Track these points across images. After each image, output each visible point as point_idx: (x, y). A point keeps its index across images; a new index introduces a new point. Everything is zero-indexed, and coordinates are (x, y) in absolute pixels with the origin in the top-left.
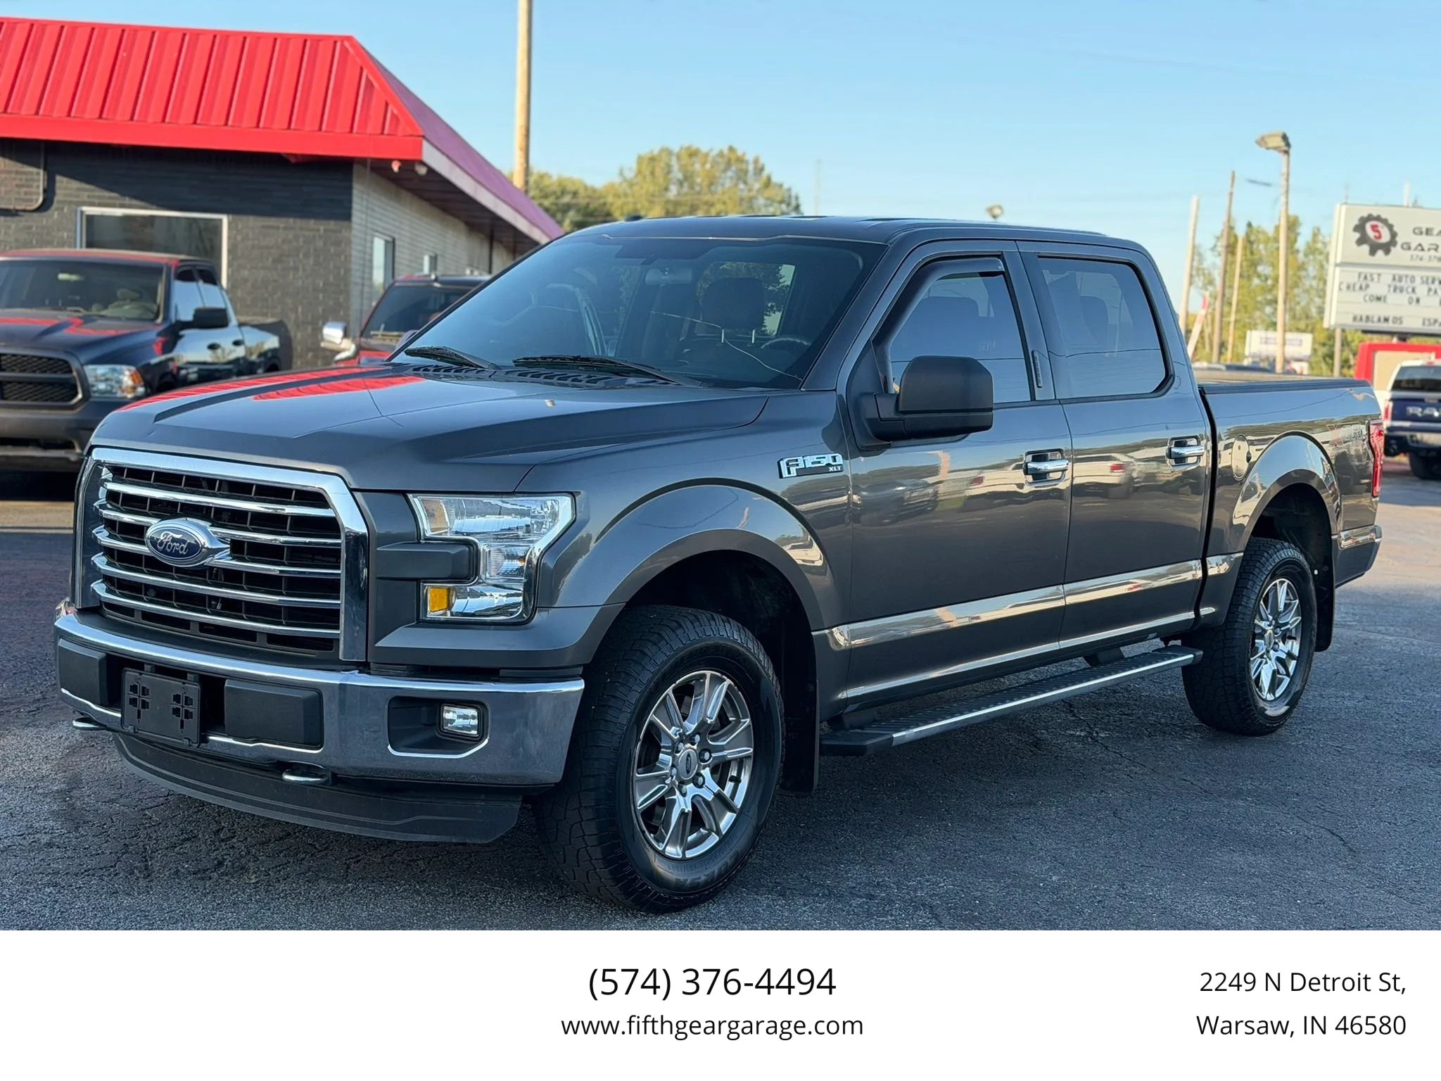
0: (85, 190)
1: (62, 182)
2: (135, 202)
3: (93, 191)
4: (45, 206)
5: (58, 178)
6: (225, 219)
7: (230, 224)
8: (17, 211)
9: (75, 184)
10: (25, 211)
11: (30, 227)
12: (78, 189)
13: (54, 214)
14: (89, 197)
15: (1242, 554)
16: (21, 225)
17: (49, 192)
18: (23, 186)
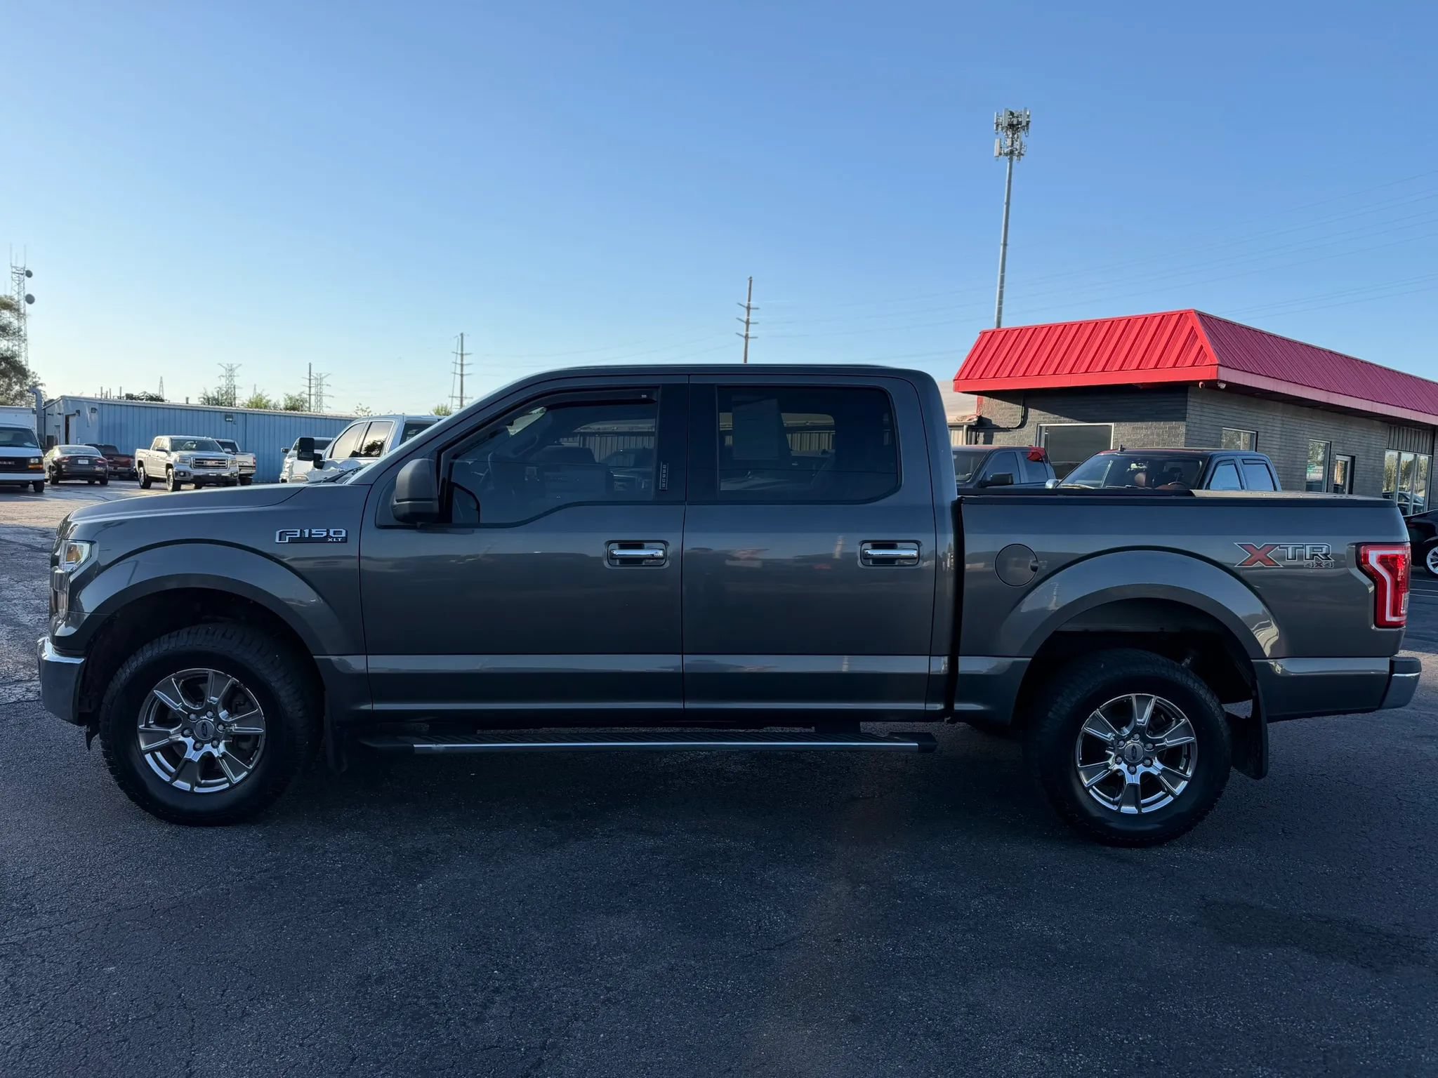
0: (1042, 415)
1: (1032, 412)
2: (1067, 419)
3: (1045, 415)
4: (1022, 425)
5: (1030, 409)
6: (1113, 424)
7: (1115, 427)
8: (1009, 428)
9: (1038, 412)
10: (1012, 428)
11: (1015, 437)
12: (1039, 415)
13: (1026, 429)
14: (1044, 418)
15: (1030, 659)
16: (1011, 436)
17: (1025, 417)
18: (1013, 415)
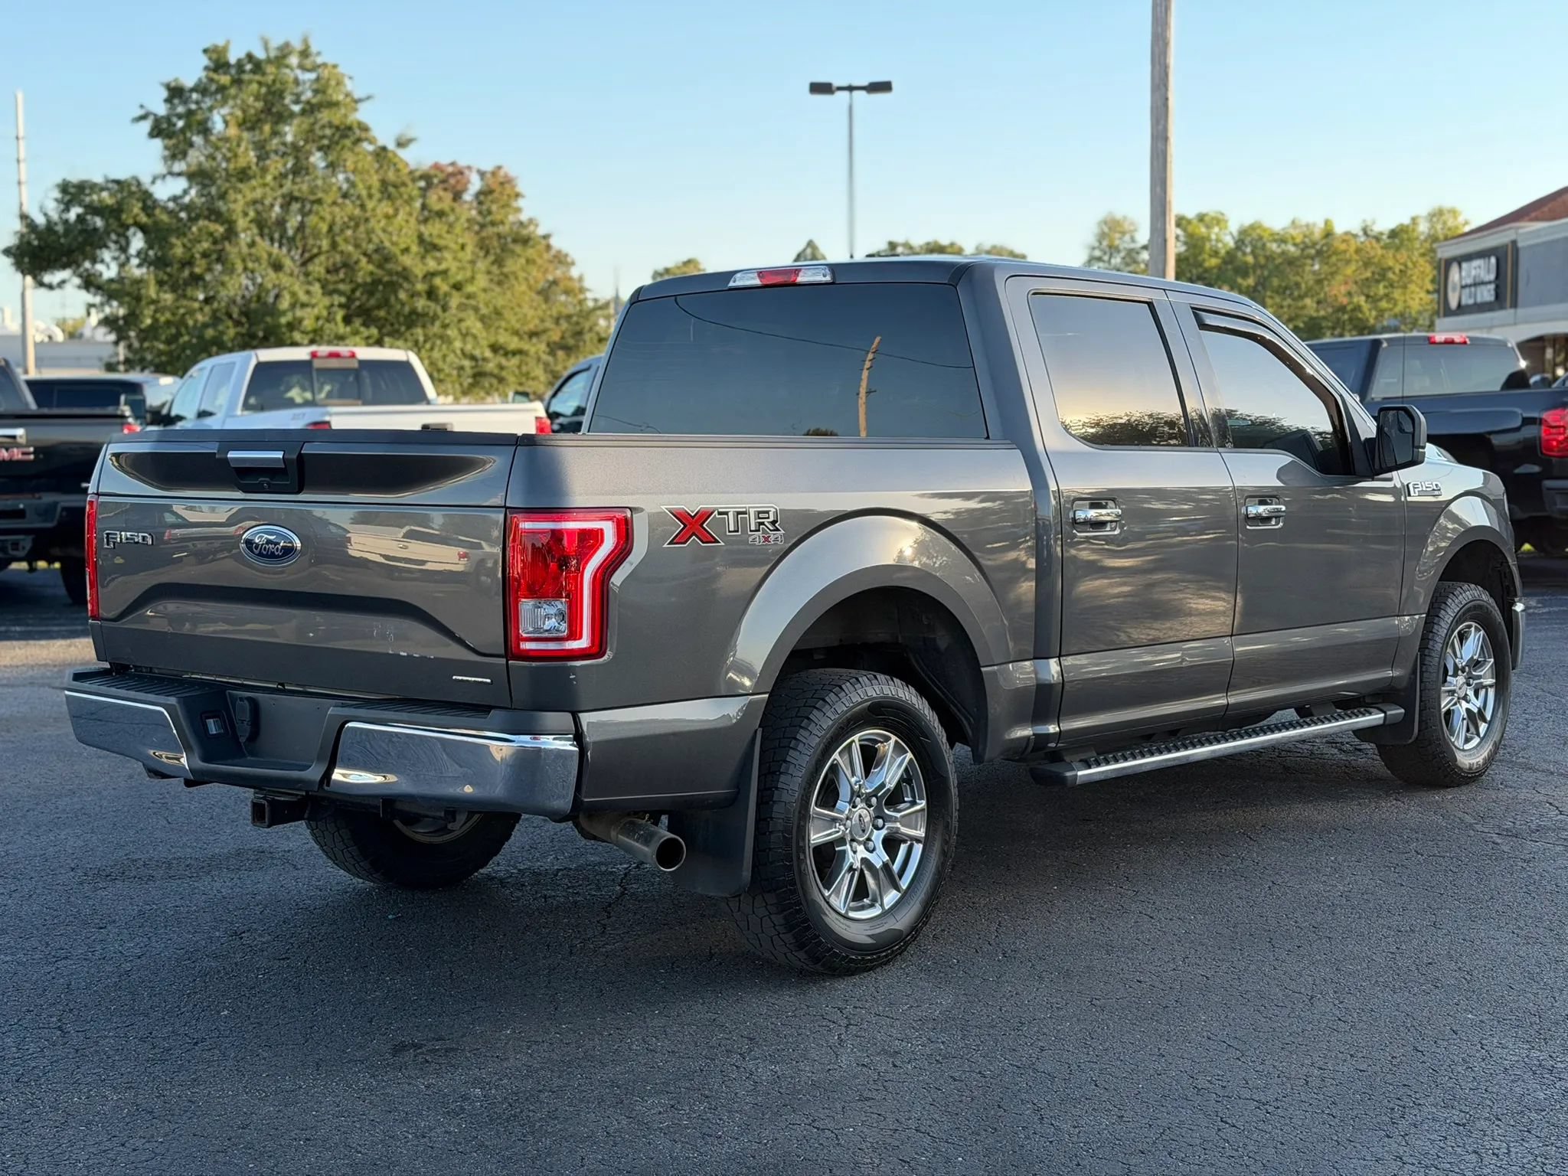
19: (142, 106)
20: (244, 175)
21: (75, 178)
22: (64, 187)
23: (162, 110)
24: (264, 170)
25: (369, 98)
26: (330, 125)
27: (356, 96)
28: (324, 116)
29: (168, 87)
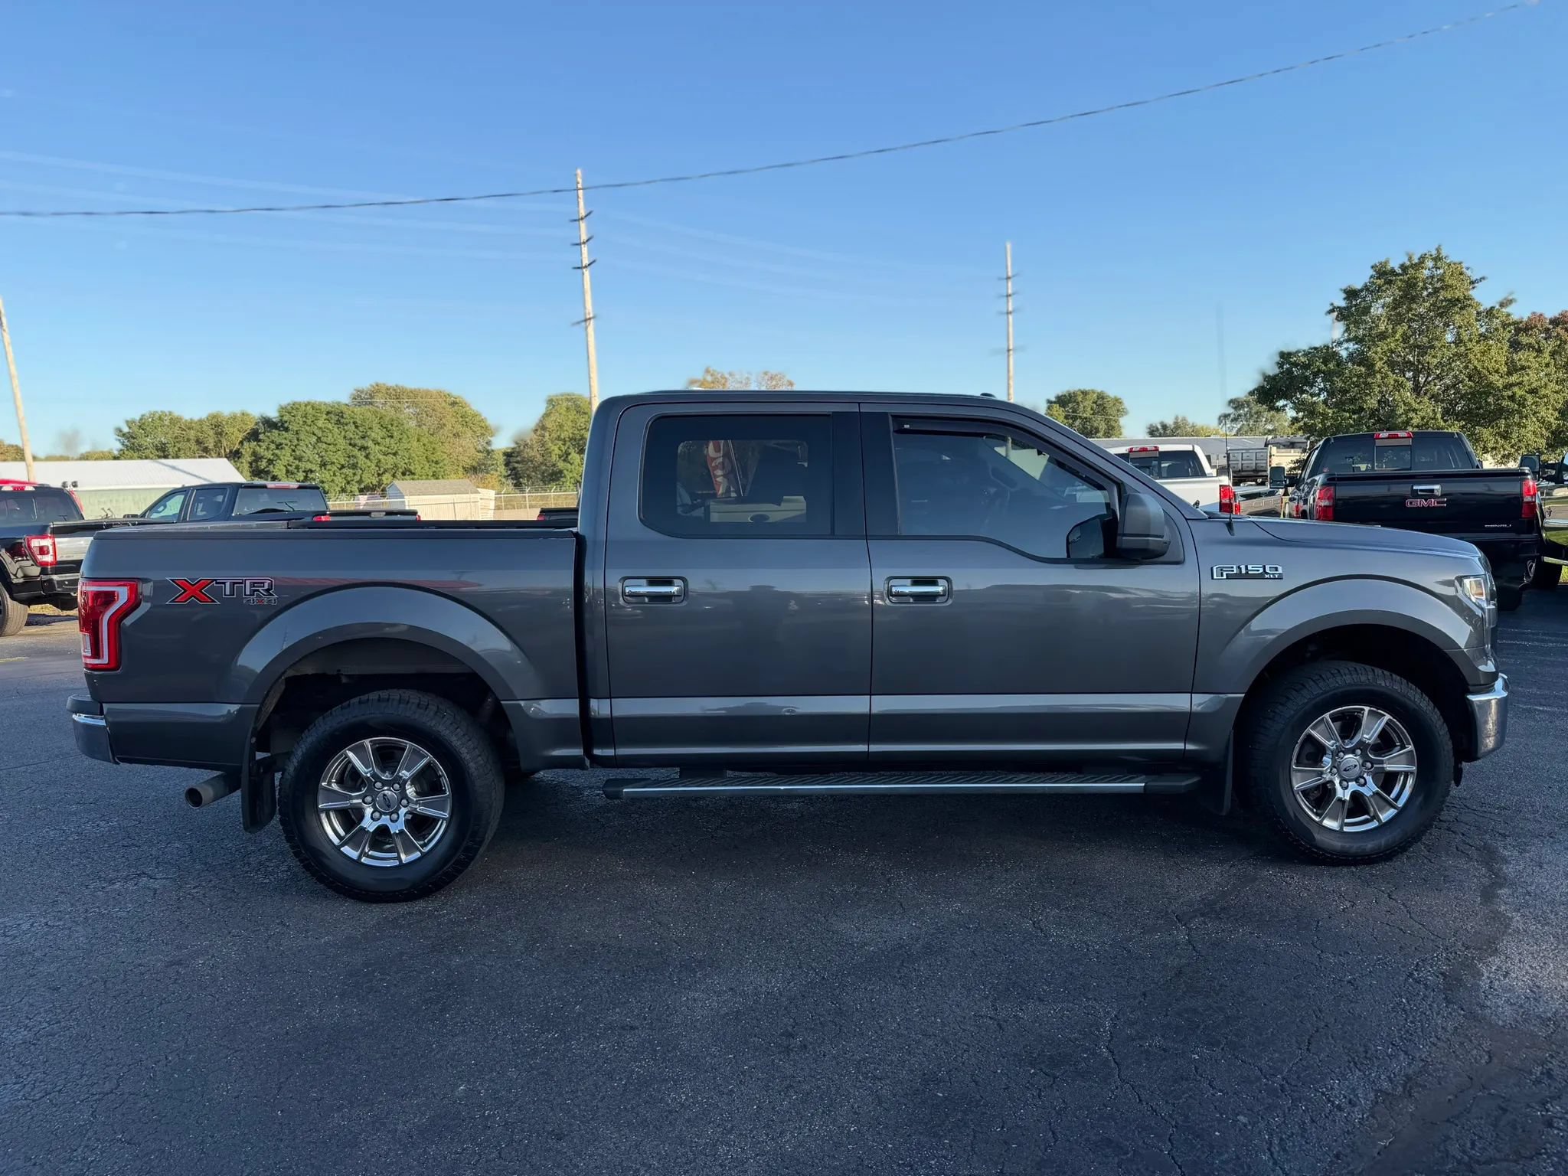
19: (1332, 304)
20: (1383, 336)
21: (1286, 350)
22: (1282, 355)
23: (1343, 304)
24: (1395, 332)
25: (1483, 278)
26: (1446, 300)
27: (1473, 278)
28: (1442, 295)
29: (1346, 291)
